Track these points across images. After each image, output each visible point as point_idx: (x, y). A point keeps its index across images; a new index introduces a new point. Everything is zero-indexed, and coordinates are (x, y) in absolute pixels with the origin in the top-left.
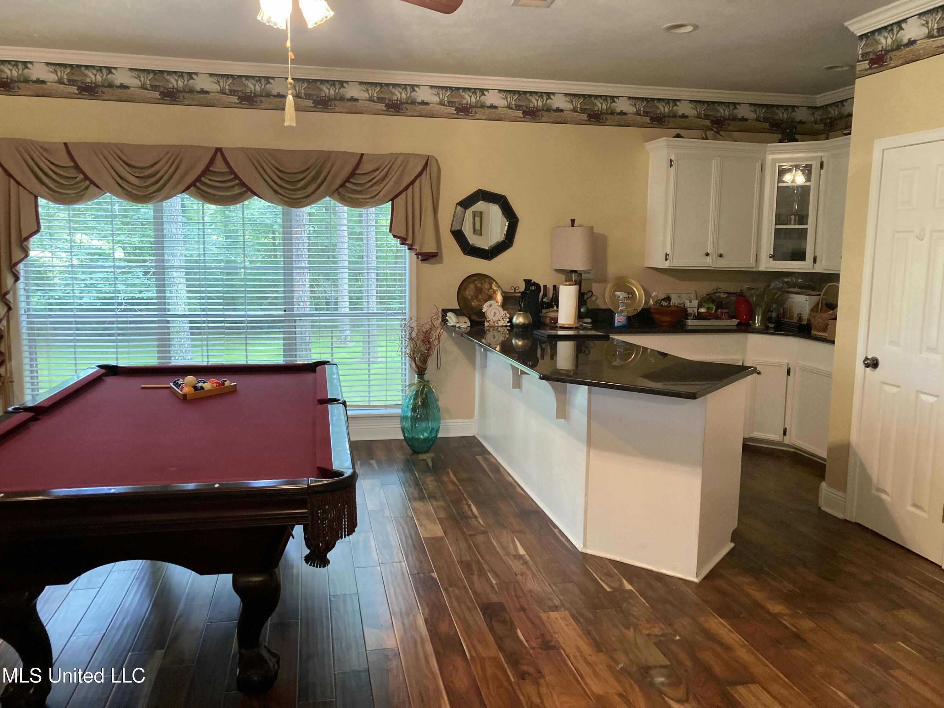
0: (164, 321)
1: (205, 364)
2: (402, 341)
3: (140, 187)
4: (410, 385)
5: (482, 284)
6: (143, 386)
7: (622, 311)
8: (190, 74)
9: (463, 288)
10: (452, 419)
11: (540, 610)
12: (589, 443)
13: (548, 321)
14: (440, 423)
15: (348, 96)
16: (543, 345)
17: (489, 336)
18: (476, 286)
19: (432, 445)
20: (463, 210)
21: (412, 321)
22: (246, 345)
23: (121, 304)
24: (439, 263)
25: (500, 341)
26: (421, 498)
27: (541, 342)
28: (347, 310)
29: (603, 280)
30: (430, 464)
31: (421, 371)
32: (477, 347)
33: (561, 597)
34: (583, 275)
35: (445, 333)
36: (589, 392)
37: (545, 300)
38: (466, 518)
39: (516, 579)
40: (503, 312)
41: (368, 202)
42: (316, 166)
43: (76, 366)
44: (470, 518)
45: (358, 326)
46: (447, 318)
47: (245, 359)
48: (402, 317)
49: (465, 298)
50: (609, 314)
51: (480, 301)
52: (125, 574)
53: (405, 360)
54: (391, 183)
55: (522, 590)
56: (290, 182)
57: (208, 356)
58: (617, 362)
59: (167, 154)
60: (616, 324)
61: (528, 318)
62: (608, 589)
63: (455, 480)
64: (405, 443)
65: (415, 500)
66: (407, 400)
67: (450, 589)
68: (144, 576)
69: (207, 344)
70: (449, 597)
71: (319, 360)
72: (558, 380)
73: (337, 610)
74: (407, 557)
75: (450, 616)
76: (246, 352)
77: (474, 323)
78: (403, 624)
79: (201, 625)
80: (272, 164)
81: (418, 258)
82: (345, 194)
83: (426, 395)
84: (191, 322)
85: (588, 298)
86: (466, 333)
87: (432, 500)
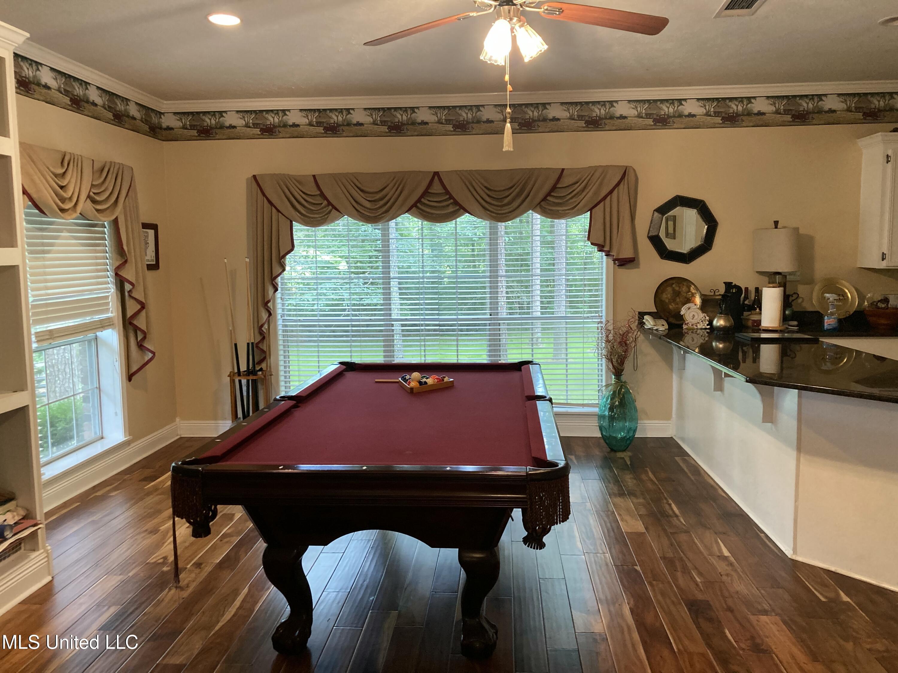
0: (390, 324)
1: (423, 362)
2: (598, 343)
3: (370, 209)
4: (607, 386)
5: (680, 287)
6: (376, 380)
7: (832, 314)
8: (413, 109)
9: (660, 291)
10: (649, 419)
11: (749, 613)
12: (799, 449)
13: (750, 324)
14: (637, 423)
15: (550, 116)
16: (744, 348)
17: (688, 339)
18: (674, 290)
19: (630, 444)
20: (660, 216)
21: (609, 324)
22: (457, 345)
23: (344, 310)
24: (635, 268)
25: (699, 344)
26: (621, 494)
27: (744, 345)
28: (539, 314)
29: (810, 281)
30: (629, 463)
31: (618, 372)
32: (675, 349)
33: (771, 602)
34: (788, 277)
35: (641, 335)
36: (800, 396)
37: (746, 302)
38: (667, 516)
39: (721, 579)
40: (702, 315)
41: (568, 213)
42: (521, 183)
43: (319, 363)
44: (671, 516)
45: (548, 329)
46: (644, 321)
47: (456, 358)
48: (599, 320)
49: (662, 301)
50: (818, 317)
51: (677, 304)
52: (362, 543)
53: (602, 361)
54: (590, 194)
55: (727, 590)
56: (498, 199)
57: (425, 355)
58: (828, 366)
59: (393, 179)
60: (826, 326)
61: (729, 321)
62: (823, 599)
63: (654, 479)
64: (602, 441)
65: (615, 495)
66: (605, 400)
67: (654, 582)
68: (378, 546)
69: (425, 345)
70: (654, 590)
71: (521, 360)
72: (766, 384)
73: (546, 592)
74: (610, 549)
75: (655, 608)
76: (457, 352)
77: (671, 326)
78: (609, 611)
79: (428, 594)
80: (482, 184)
81: (615, 263)
82: (547, 207)
83: (623, 396)
84: (403, 325)
85: (793, 300)
86: (664, 336)
87: (632, 498)
